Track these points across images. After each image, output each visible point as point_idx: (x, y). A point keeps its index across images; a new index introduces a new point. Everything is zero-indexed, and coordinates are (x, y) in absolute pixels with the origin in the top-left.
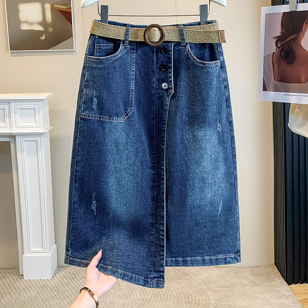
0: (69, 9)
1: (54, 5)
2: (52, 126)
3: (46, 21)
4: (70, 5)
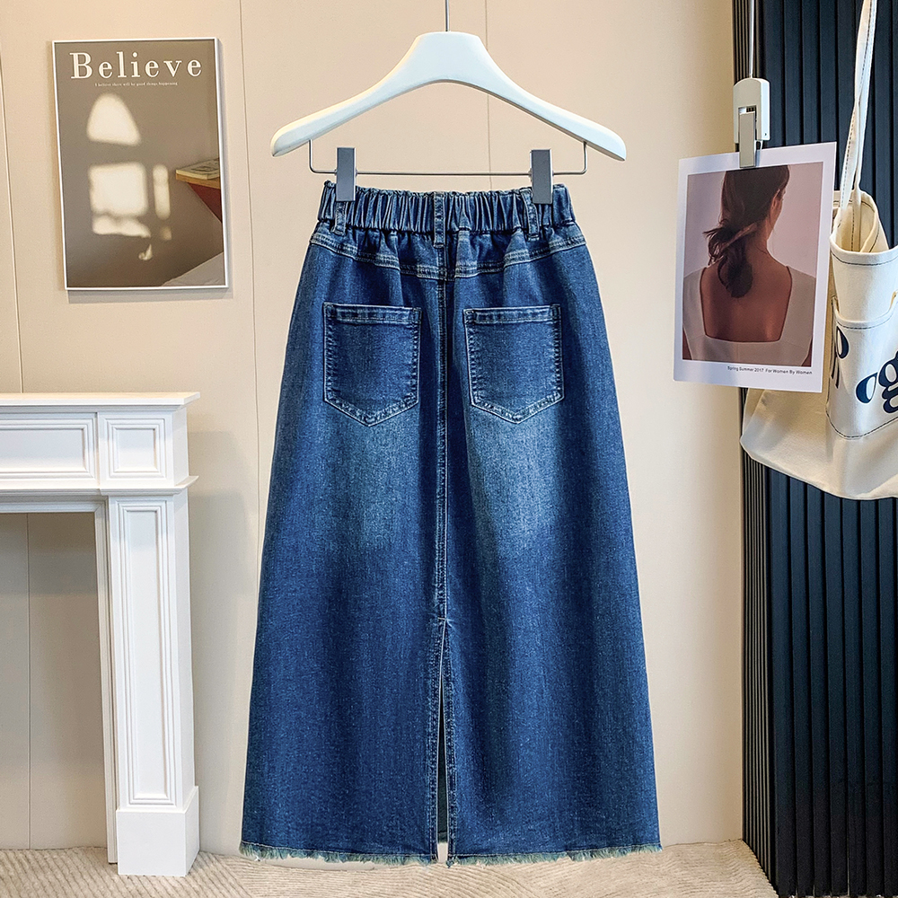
0: (212, 182)
1: (177, 172)
3: (155, 211)
4: (217, 171)
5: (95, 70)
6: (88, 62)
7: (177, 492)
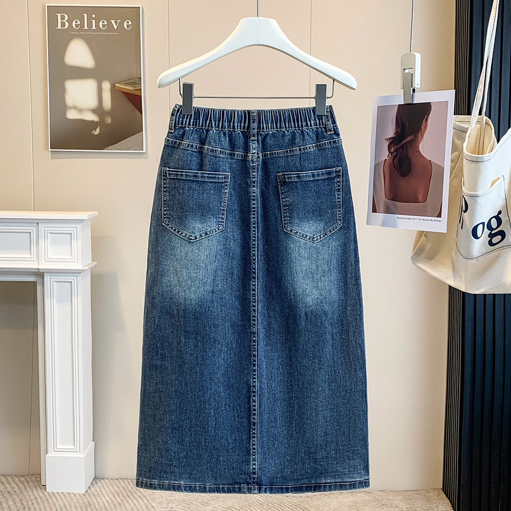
0: (137, 91)
1: (116, 85)
2: (95, 261)
3: (102, 107)
4: (139, 85)
5: (71, 25)
6: (66, 20)
7: (83, 271)
